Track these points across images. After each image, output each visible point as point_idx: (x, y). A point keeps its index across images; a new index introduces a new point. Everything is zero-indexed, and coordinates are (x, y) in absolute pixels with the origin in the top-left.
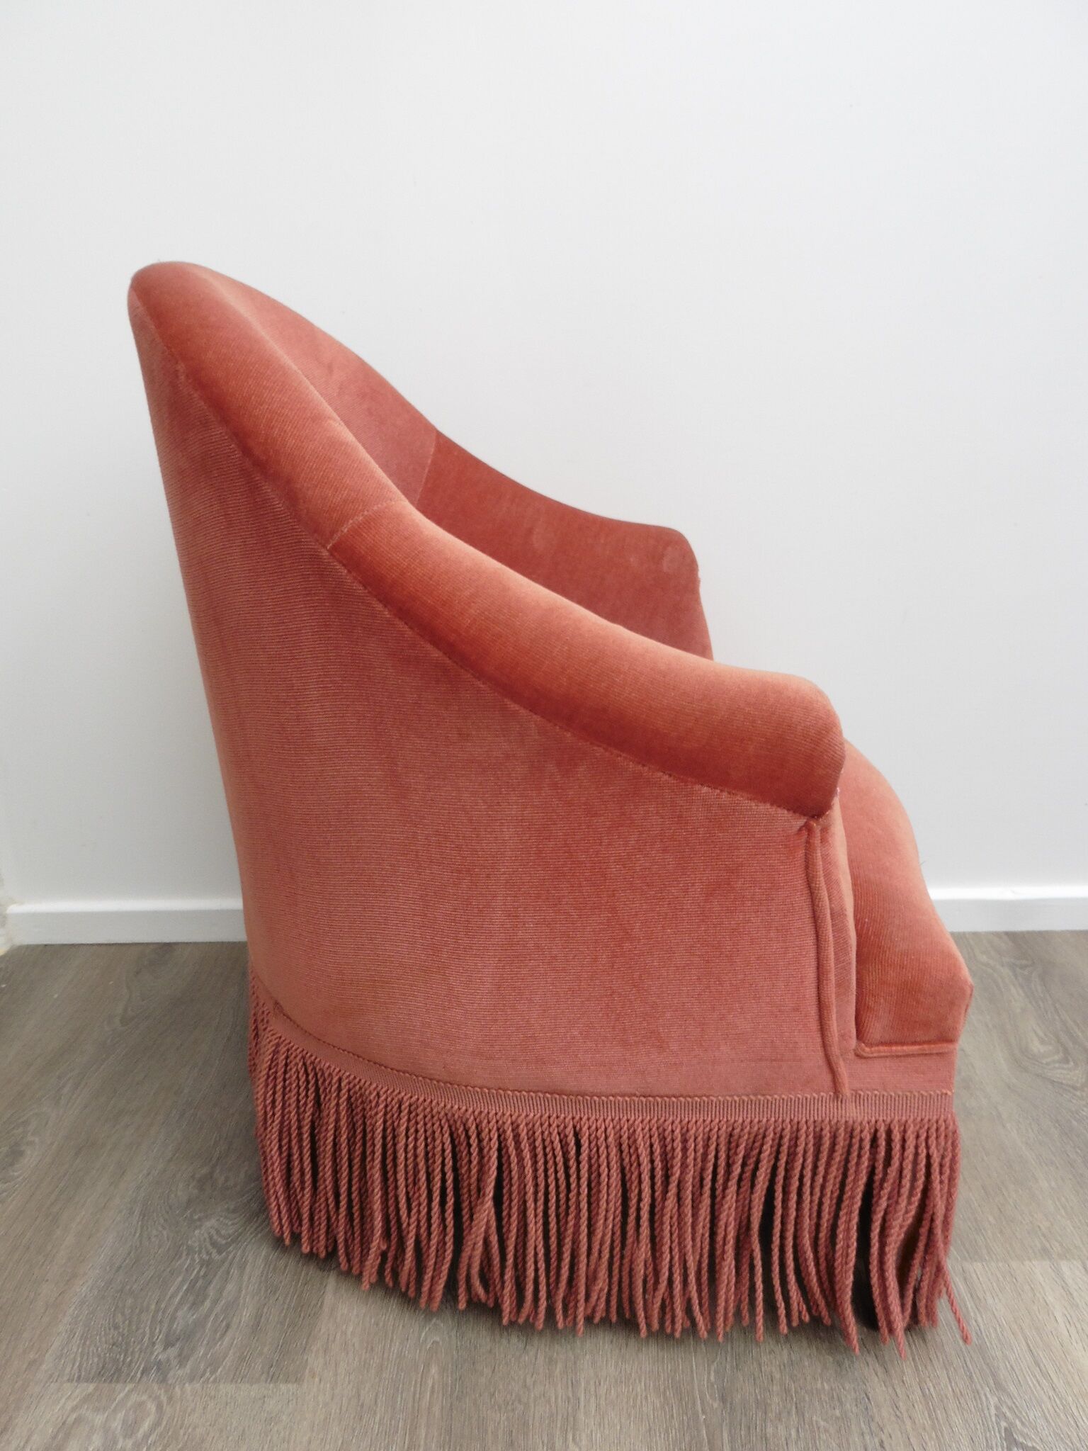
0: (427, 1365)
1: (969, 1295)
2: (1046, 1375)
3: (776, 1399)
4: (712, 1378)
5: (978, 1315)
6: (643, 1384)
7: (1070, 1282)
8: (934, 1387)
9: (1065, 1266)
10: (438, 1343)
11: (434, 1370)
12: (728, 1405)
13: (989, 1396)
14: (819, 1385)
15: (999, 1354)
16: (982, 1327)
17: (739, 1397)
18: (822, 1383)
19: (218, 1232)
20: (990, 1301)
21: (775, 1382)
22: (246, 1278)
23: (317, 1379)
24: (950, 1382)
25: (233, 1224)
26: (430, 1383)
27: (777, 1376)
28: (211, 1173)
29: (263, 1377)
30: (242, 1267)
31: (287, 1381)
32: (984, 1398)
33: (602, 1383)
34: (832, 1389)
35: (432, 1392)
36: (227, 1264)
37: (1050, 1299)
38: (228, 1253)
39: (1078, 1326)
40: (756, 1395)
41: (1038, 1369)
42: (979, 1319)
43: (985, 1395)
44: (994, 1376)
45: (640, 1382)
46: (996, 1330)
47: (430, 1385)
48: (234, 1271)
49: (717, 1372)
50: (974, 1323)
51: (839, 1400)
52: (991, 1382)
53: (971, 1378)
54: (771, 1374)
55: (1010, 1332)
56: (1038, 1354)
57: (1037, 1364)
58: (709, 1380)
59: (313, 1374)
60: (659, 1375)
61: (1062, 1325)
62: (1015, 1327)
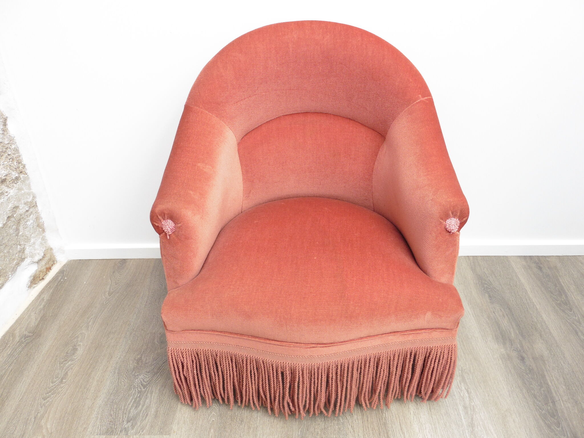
0: (210, 429)
2: (403, 433)
4: (299, 433)
5: (386, 412)
10: (214, 420)
11: (212, 431)
14: (332, 436)
15: (390, 425)
18: (333, 435)
19: (143, 380)
21: (318, 435)
22: (153, 397)
23: (175, 434)
24: (373, 435)
25: (148, 377)
26: (211, 435)
27: (320, 433)
28: (141, 357)
29: (158, 433)
30: (152, 393)
31: (166, 435)
33: (265, 435)
36: (146, 392)
38: (147, 388)
44: (387, 433)
45: (276, 435)
47: (211, 436)
48: (149, 395)
49: (301, 431)
53: (380, 434)
54: (318, 431)
55: (395, 418)
56: (402, 426)
57: (401, 429)
58: (298, 434)
59: (174, 432)
60: (283, 433)
61: (412, 416)
62: (397, 416)
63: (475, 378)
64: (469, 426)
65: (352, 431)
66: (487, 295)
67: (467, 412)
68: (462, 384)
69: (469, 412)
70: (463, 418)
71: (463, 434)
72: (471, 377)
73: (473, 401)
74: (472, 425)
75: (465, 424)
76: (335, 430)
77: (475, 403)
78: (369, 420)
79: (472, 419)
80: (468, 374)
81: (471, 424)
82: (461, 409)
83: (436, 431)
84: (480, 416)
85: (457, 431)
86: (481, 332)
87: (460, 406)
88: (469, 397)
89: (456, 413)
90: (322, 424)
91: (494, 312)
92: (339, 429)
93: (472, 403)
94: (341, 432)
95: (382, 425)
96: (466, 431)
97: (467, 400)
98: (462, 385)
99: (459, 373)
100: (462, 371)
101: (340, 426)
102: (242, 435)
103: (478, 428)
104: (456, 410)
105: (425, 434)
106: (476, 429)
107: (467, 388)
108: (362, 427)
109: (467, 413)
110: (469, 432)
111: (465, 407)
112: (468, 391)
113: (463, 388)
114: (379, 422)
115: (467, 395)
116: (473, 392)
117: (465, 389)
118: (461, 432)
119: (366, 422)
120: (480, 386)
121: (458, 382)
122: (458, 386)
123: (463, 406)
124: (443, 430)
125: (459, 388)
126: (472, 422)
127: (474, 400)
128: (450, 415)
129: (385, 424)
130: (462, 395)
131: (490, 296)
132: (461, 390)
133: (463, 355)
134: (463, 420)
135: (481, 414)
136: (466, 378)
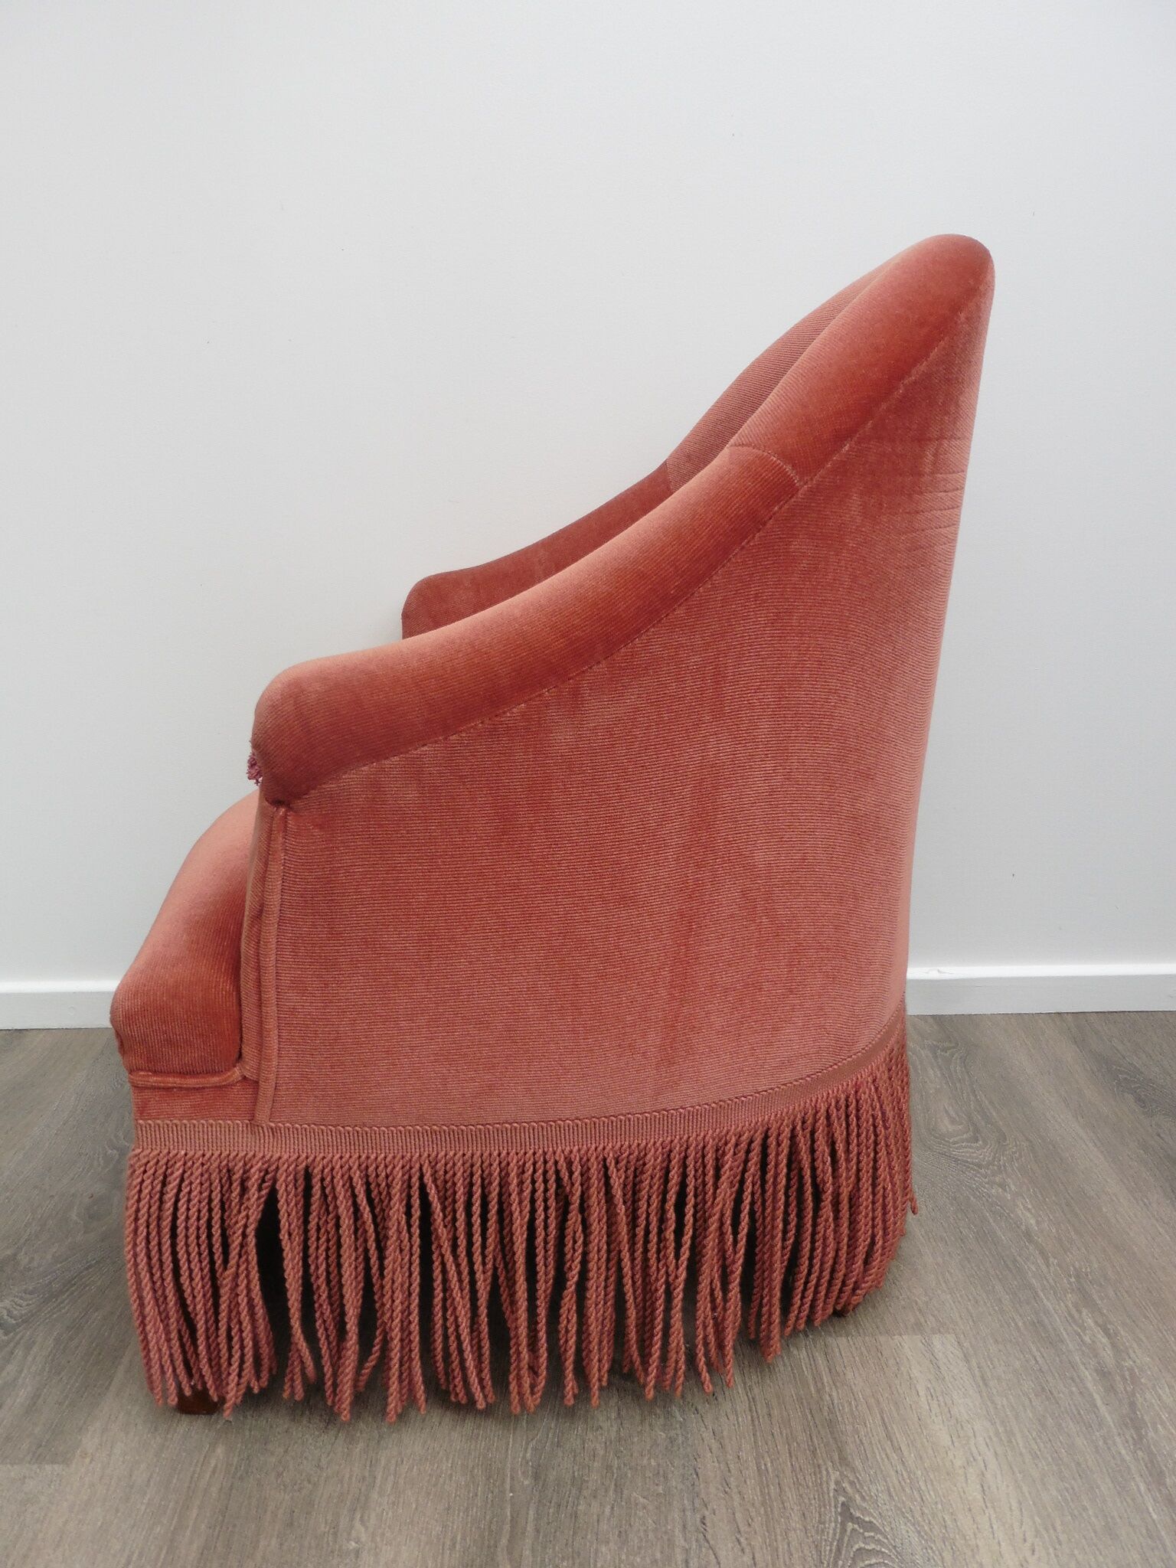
1: (826, 1369)
2: (897, 1449)
3: (594, 1476)
4: (528, 1455)
5: (834, 1389)
6: (450, 1461)
7: (940, 1356)
8: (772, 1462)
9: (936, 1340)
12: (541, 1483)
13: (830, 1469)
14: (645, 1462)
15: (849, 1428)
16: (836, 1402)
17: (554, 1473)
18: (649, 1459)
19: (9, 1311)
20: (850, 1375)
21: (597, 1459)
22: (30, 1359)
23: (88, 1460)
24: (791, 1456)
25: (27, 1305)
26: (213, 1462)
27: (601, 1452)
28: (15, 1255)
29: (28, 1458)
30: (28, 1348)
31: (53, 1462)
32: (824, 1472)
34: (659, 1465)
35: (214, 1472)
36: (12, 1345)
37: (915, 1373)
38: (16, 1334)
39: (941, 1398)
40: (574, 1473)
41: (889, 1443)
42: (834, 1394)
43: (827, 1470)
44: (840, 1451)
45: (447, 1461)
46: (850, 1404)
47: (212, 1465)
48: (19, 1353)
49: (535, 1449)
50: (828, 1398)
51: (665, 1477)
52: (836, 1457)
53: (814, 1452)
54: (594, 1450)
55: (865, 1406)
56: (892, 1428)
57: (889, 1437)
58: (524, 1457)
59: (84, 1455)
60: (470, 1453)
61: (923, 1399)
62: (872, 1401)
63: (1126, 1296)
64: (1126, 1425)
65: (715, 1446)
66: (1130, 1097)
67: (1112, 1387)
68: (1085, 1311)
69: (1120, 1387)
70: (1099, 1402)
71: (1109, 1448)
72: (1111, 1293)
73: (1127, 1357)
74: (1133, 1422)
75: (1109, 1419)
76: (655, 1444)
77: (1134, 1362)
78: (775, 1412)
79: (1132, 1405)
80: (1101, 1285)
81: (1131, 1420)
82: (1089, 1377)
83: (1010, 1441)
84: (1160, 1398)
85: (1086, 1439)
86: (1125, 1181)
87: (1085, 1370)
88: (1114, 1346)
89: (1074, 1389)
90: (612, 1426)
91: (1159, 1135)
92: (672, 1440)
93: (1124, 1360)
94: (675, 1448)
95: (820, 1427)
96: (1117, 1439)
97: (1108, 1356)
98: (1084, 1314)
99: (1070, 1283)
100: (1078, 1277)
101: (672, 1433)
102: (324, 1462)
103: (1156, 1431)
104: (1074, 1381)
105: (974, 1449)
106: (1151, 1434)
107: (1100, 1321)
108: (751, 1434)
109: (1111, 1389)
110: (1127, 1442)
111: (1103, 1374)
112: (1106, 1331)
113: (1090, 1322)
114: (809, 1417)
115: (1105, 1340)
116: (1122, 1333)
117: (1096, 1323)
118: (1101, 1443)
119: (763, 1417)
120: (1146, 1317)
121: (1070, 1305)
122: (1072, 1317)
123: (1096, 1370)
124: (1034, 1439)
125: (1075, 1321)
126: (1135, 1413)
127: (1132, 1355)
128: (1055, 1394)
129: (831, 1424)
130: (1087, 1339)
131: (1139, 1100)
132: (1084, 1329)
133: (1074, 1237)
134: (1103, 1409)
135: (1160, 1391)
136: (1095, 1297)
